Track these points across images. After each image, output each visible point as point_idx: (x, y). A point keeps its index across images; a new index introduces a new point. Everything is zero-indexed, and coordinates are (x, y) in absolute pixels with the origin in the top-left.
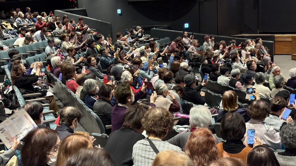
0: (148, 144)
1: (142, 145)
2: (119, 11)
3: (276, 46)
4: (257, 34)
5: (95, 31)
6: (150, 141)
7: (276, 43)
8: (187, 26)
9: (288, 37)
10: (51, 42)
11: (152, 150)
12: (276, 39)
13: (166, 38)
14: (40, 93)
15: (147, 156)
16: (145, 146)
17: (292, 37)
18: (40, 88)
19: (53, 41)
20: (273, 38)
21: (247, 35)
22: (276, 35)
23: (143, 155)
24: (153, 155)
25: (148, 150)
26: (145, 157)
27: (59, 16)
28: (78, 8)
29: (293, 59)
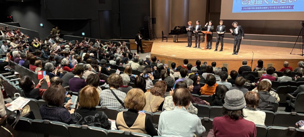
0: (111, 91)
1: (107, 92)
2: (42, 25)
5: (28, 36)
6: (111, 90)
8: (83, 34)
10: (5, 43)
11: (112, 94)
12: (130, 42)
13: (73, 41)
14: (10, 73)
15: (110, 97)
16: (108, 93)
18: (10, 70)
19: (6, 42)
21: (116, 39)
22: (130, 40)
23: (108, 97)
24: (113, 97)
25: (111, 94)
26: (109, 98)
27: (3, 27)
28: (13, 22)
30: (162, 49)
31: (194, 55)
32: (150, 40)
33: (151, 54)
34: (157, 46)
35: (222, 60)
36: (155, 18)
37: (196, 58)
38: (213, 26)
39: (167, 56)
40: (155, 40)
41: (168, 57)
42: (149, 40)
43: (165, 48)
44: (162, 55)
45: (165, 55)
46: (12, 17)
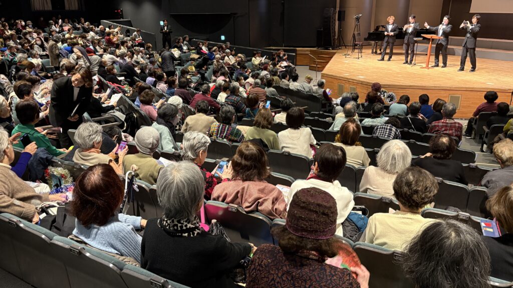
3: (298, 58)
4: (282, 47)
7: (297, 56)
8: (223, 38)
9: (307, 51)
12: (297, 52)
17: (311, 51)
20: (295, 51)
21: (274, 48)
22: (297, 49)
28: (123, 19)
29: (310, 69)
30: (346, 65)
31: (398, 77)
32: (333, 49)
33: (322, 74)
34: (339, 60)
35: (449, 89)
36: (345, 11)
37: (399, 83)
38: (450, 26)
39: (349, 77)
40: (341, 49)
41: (350, 79)
42: (329, 50)
43: (353, 63)
44: (341, 76)
45: (346, 75)
46: (122, 11)
